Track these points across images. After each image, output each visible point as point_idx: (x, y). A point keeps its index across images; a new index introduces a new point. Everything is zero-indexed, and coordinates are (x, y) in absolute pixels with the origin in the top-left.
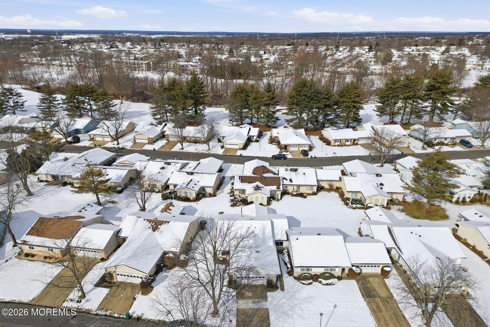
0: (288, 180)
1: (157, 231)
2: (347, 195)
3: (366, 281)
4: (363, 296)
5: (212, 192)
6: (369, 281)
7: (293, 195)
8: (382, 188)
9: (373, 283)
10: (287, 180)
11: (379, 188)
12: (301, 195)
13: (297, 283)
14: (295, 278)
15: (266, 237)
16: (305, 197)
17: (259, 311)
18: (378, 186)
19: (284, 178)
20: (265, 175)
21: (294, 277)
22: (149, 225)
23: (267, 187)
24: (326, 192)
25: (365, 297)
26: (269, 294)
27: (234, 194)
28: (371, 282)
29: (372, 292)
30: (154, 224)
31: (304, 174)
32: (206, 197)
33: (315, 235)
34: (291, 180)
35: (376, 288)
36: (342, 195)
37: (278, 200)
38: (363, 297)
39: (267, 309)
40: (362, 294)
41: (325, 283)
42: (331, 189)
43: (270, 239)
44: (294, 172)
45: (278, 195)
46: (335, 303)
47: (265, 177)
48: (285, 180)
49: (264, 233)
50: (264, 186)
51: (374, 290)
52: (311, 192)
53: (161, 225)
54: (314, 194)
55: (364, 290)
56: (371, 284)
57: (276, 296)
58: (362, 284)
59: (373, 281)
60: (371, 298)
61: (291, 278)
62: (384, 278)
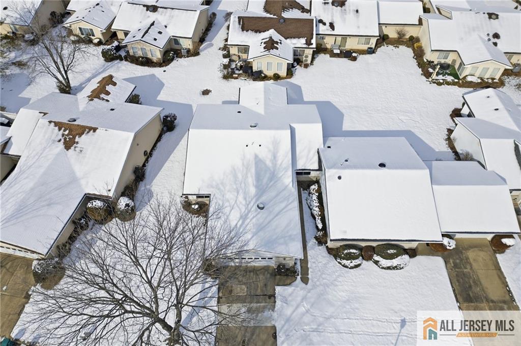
0: (328, 24)
1: (72, 148)
2: (429, 56)
3: (461, 260)
4: (456, 296)
5: (191, 47)
6: (467, 258)
7: (333, 55)
8: (495, 44)
9: (475, 265)
10: (324, 24)
11: (491, 43)
12: (348, 55)
13: (333, 263)
14: (330, 251)
15: (278, 166)
16: (355, 59)
17: (257, 331)
18: (489, 40)
19: (321, 21)
20: (287, 15)
21: (327, 247)
22: (58, 134)
23: (288, 40)
24: (391, 47)
25: (461, 300)
26: (278, 289)
27: (229, 52)
28: (471, 260)
29: (473, 288)
30: (67, 132)
31: (357, 11)
32: (181, 57)
33: (374, 168)
34: (332, 26)
35: (480, 276)
36: (419, 54)
37: (306, 66)
38: (457, 301)
39: (274, 328)
40: (454, 291)
41: (385, 266)
42: (399, 41)
43: (286, 169)
44: (339, 8)
45: (307, 57)
46: (404, 315)
47: (285, 20)
48: (321, 25)
49: (275, 157)
50: (282, 39)
51: (477, 283)
52: (365, 47)
53: (80, 135)
54: (371, 51)
55: (458, 281)
56: (471, 268)
57: (290, 295)
58: (456, 266)
59: (474, 260)
60: (472, 302)
61: (323, 249)
62: (495, 252)
